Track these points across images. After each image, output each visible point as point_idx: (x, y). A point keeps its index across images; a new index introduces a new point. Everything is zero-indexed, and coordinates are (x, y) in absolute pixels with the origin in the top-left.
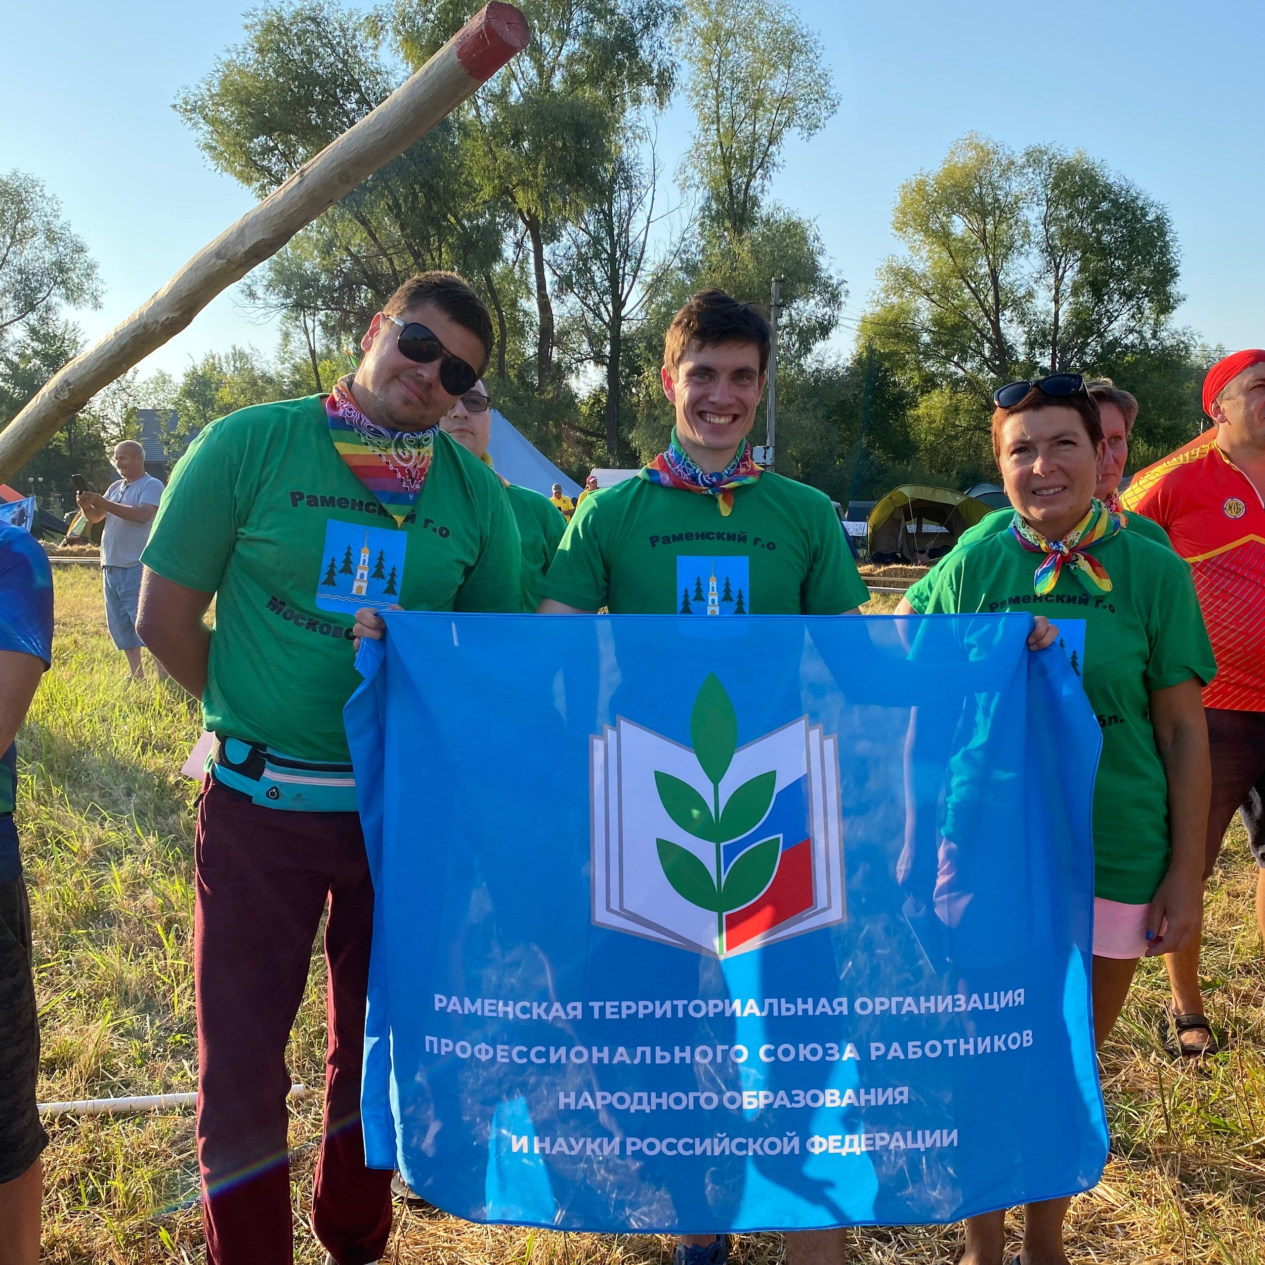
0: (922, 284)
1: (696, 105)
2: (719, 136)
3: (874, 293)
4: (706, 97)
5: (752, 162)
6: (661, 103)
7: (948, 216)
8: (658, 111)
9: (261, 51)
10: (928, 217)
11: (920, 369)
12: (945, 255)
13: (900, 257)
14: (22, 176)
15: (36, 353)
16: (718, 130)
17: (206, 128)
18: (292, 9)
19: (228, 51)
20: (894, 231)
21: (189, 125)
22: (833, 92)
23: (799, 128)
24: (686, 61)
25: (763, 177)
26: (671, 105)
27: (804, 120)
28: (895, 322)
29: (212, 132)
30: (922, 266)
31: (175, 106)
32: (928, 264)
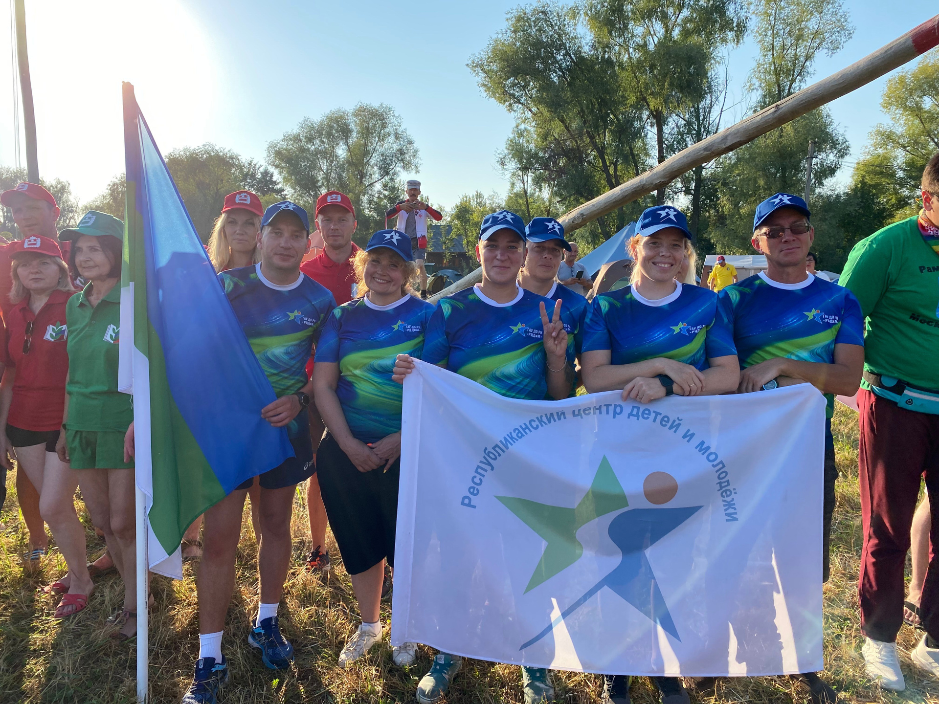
0: (900, 141)
1: (760, 41)
2: (773, 58)
3: (866, 147)
4: (766, 35)
5: (794, 72)
6: (738, 42)
7: (921, 97)
8: (735, 46)
9: (515, 32)
10: (906, 99)
11: (896, 193)
12: (917, 122)
13: (886, 125)
14: (385, 106)
15: (385, 196)
16: (773, 55)
17: (483, 75)
18: (532, 7)
19: (498, 33)
20: (882, 108)
21: (474, 74)
22: (850, 25)
23: (826, 50)
24: (754, 15)
25: (800, 81)
26: (744, 42)
27: (829, 44)
28: (879, 166)
29: (485, 77)
30: (900, 130)
31: (467, 65)
32: (904, 128)
